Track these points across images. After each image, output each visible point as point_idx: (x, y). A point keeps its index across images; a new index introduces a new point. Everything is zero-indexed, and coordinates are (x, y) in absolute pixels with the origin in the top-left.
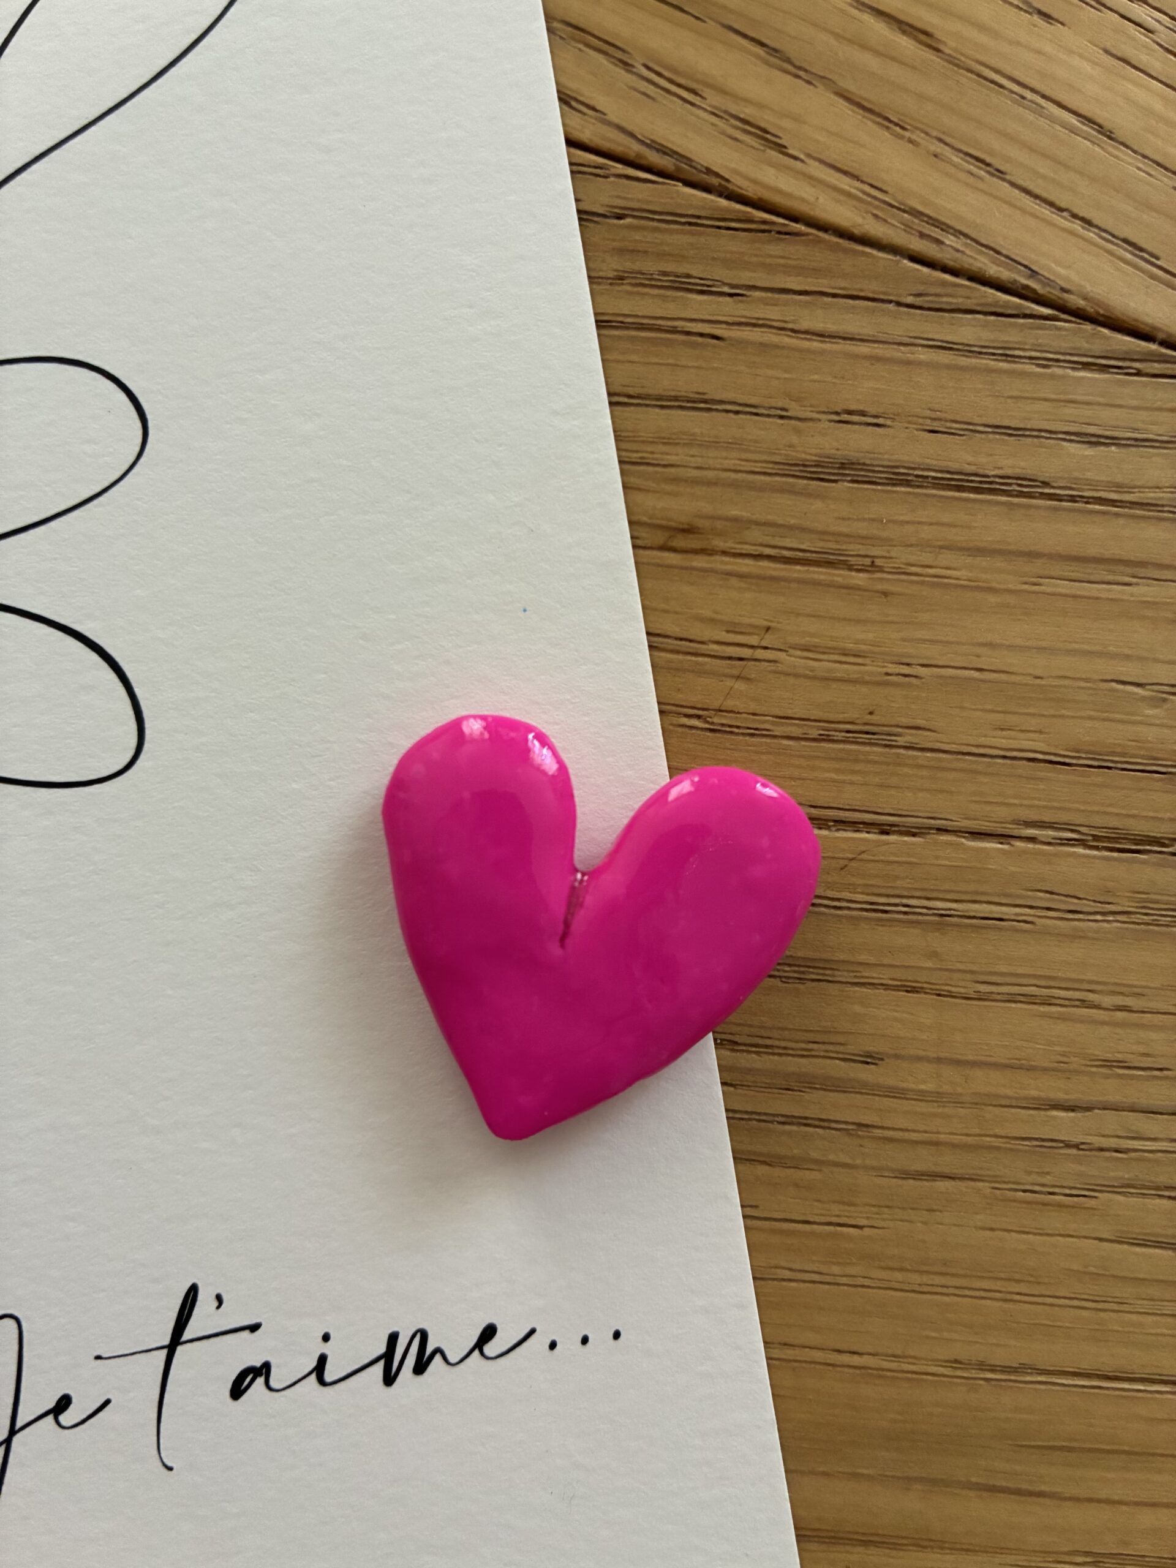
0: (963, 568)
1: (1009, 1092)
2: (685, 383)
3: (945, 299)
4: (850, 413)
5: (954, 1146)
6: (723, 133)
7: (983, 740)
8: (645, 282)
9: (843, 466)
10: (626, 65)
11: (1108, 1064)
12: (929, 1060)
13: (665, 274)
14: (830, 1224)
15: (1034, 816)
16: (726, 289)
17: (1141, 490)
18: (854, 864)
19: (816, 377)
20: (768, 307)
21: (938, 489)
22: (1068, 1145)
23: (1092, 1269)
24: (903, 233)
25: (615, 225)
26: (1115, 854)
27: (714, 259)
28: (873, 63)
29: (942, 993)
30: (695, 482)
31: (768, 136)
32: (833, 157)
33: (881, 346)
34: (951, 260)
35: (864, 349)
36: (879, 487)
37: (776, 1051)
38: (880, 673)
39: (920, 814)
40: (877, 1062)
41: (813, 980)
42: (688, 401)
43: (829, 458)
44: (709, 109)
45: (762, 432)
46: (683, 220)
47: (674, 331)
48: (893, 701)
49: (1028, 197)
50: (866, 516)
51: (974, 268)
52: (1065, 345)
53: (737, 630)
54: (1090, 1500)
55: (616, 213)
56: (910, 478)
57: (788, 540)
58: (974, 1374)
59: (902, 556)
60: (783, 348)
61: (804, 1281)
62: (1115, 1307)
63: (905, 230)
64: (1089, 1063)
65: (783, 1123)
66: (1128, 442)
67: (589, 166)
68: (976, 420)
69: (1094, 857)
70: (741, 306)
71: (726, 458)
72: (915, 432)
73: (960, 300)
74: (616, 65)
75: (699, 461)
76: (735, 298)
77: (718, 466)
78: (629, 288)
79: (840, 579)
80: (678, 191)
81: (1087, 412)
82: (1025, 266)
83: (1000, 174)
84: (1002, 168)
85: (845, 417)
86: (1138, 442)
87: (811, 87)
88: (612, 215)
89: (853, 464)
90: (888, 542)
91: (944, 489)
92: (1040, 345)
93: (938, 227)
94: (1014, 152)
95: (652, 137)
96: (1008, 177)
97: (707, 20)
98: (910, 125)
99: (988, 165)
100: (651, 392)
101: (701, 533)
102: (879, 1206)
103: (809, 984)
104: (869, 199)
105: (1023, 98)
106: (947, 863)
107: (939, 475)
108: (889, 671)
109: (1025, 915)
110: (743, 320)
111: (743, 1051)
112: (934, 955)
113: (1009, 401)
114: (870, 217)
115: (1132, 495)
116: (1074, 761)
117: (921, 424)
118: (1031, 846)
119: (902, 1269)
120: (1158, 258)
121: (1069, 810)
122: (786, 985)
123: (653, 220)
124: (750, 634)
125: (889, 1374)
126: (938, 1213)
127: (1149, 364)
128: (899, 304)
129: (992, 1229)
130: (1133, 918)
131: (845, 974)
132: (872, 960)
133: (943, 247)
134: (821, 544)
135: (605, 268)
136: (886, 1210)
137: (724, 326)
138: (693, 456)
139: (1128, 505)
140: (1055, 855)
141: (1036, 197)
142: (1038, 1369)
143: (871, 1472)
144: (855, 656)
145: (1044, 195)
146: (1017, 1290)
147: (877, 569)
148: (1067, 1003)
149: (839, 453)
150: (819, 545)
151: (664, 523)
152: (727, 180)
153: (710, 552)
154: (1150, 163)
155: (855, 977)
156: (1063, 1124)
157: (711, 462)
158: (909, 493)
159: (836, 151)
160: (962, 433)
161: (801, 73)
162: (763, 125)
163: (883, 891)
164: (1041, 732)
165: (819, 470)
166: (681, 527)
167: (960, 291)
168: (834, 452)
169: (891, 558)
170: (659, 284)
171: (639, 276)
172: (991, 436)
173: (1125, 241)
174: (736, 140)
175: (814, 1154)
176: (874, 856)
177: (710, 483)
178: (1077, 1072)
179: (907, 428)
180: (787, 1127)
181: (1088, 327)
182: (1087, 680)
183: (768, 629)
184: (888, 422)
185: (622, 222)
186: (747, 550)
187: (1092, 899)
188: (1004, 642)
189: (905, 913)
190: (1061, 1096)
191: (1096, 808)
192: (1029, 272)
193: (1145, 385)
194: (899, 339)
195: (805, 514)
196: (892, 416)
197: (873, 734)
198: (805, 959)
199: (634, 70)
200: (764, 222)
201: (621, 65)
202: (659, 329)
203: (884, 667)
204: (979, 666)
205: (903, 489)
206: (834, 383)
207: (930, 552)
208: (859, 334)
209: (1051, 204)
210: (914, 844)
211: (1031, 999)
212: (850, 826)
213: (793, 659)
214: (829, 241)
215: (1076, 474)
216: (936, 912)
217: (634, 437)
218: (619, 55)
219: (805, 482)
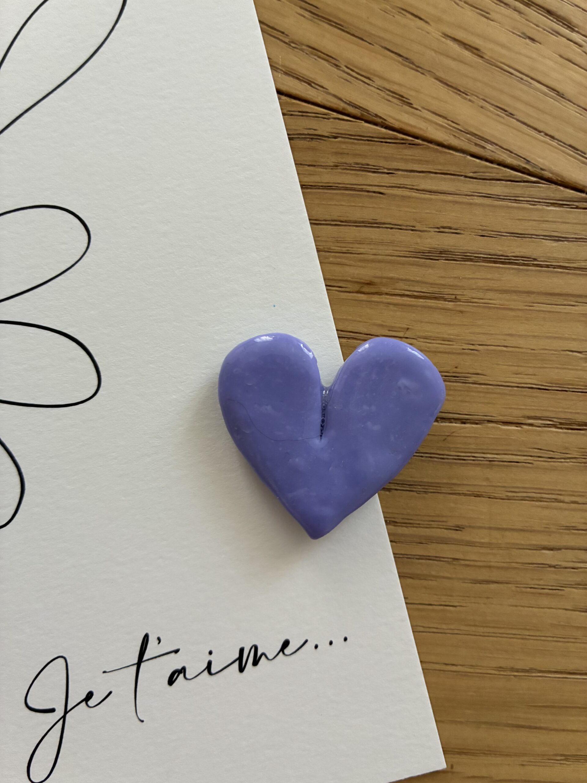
0: (497, 299)
1: (523, 542)
2: (367, 215)
3: (487, 174)
4: (444, 228)
5: (498, 568)
6: (383, 98)
7: (508, 379)
8: (348, 167)
9: (441, 253)
10: (337, 66)
11: (568, 528)
12: (485, 528)
13: (357, 164)
14: (441, 605)
15: (533, 414)
16: (386, 171)
17: (579, 262)
18: (449, 438)
19: (428, 211)
20: (405, 179)
21: (485, 263)
22: (550, 566)
23: (562, 623)
24: (468, 144)
25: (333, 141)
26: (570, 431)
27: (380, 157)
28: (453, 64)
29: (491, 497)
30: (373, 261)
31: (404, 99)
32: (434, 109)
33: (458, 196)
34: (489, 156)
35: (450, 198)
36: (458, 262)
37: (415, 525)
38: (460, 349)
39: (479, 414)
40: (461, 529)
41: (431, 492)
42: (369, 223)
43: (434, 249)
44: (376, 86)
45: (404, 237)
46: (365, 139)
47: (362, 190)
48: (466, 362)
49: (524, 126)
50: (452, 276)
51: (500, 160)
52: (543, 195)
53: (393, 330)
54: (564, 730)
55: (334, 136)
56: (472, 258)
57: (416, 287)
58: (509, 673)
59: (469, 294)
60: (413, 198)
61: (430, 632)
62: (573, 640)
63: (468, 142)
64: (559, 528)
65: (419, 559)
66: (573, 240)
67: (321, 114)
68: (502, 230)
69: (560, 432)
70: (393, 178)
71: (387, 250)
72: (474, 236)
73: (494, 175)
74: (332, 66)
75: (374, 251)
76: (390, 175)
77: (383, 254)
78: (340, 171)
79: (440, 305)
80: (363, 126)
81: (554, 226)
82: (524, 159)
83: (511, 115)
84: (512, 113)
85: (442, 230)
86: (577, 240)
87: (424, 76)
88: (332, 137)
89: (446, 251)
90: (462, 288)
91: (487, 263)
92: (531, 195)
93: (483, 141)
94: (519, 105)
95: (350, 100)
96: (515, 117)
97: (375, 45)
98: (470, 93)
99: (506, 111)
100: (351, 219)
101: (376, 285)
102: (464, 597)
103: (430, 494)
104: (451, 128)
105: (522, 79)
106: (492, 436)
107: (486, 256)
108: (464, 347)
109: (528, 460)
110: (394, 185)
111: (399, 526)
112: (487, 479)
113: (517, 221)
114: (452, 137)
115: (575, 264)
116: (550, 388)
117: (477, 233)
118: (530, 428)
119: (475, 626)
120: (585, 154)
121: (548, 411)
122: (419, 495)
123: (351, 139)
124: (399, 331)
125: (469, 674)
126: (491, 599)
127: (582, 203)
128: (466, 177)
129: (516, 606)
130: (579, 460)
131: (446, 489)
132: (459, 483)
133: (486, 150)
134: (431, 289)
135: (329, 162)
136: (467, 598)
137: (385, 188)
138: (371, 249)
139: (573, 269)
140: (542, 432)
141: (528, 126)
142: (539, 670)
143: (462, 720)
144: (448, 341)
145: (532, 124)
146: (528, 634)
147: (457, 300)
148: (548, 500)
149: (439, 246)
150: (431, 290)
151: (358, 280)
152: (385, 120)
153: (380, 294)
154: (581, 109)
155: (451, 490)
156: (548, 557)
157: (380, 252)
158: (472, 265)
159: (436, 105)
160: (495, 236)
161: (419, 69)
162: (402, 94)
163: (463, 450)
164: (535, 375)
165: (430, 255)
166: (366, 282)
167: (495, 170)
168: (437, 246)
169: (464, 295)
170: (354, 168)
171: (345, 165)
172: (509, 238)
173: (570, 146)
174: (389, 101)
175: (433, 573)
176: (458, 434)
177: (380, 261)
178: (554, 532)
179: (470, 234)
180: (421, 561)
181: (553, 186)
182: (555, 351)
183: (408, 329)
184: (462, 232)
185: (337, 140)
186: (397, 292)
187: (559, 452)
188: (517, 333)
189: (474, 460)
190: (546, 543)
191: (560, 410)
192: (526, 161)
193: (580, 213)
194: (466, 193)
195: (424, 275)
196: (463, 229)
197: (457, 377)
198: (428, 482)
199: (341, 69)
200: (403, 139)
201: (335, 66)
202: (355, 190)
203: (462, 346)
204: (506, 345)
205: (469, 263)
206: (436, 214)
207: (482, 292)
208: (447, 191)
209: (535, 129)
210: (477, 428)
211: (532, 499)
212: (447, 420)
213: (419, 343)
214: (433, 148)
215: (549, 255)
216: (488, 459)
217: (344, 240)
218: (334, 61)
219: (423, 260)
